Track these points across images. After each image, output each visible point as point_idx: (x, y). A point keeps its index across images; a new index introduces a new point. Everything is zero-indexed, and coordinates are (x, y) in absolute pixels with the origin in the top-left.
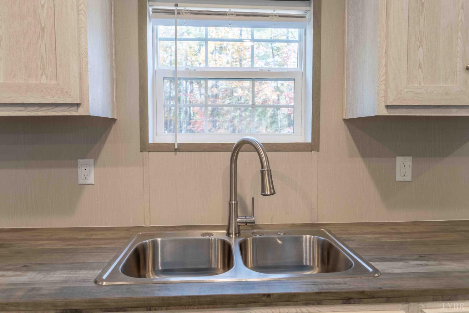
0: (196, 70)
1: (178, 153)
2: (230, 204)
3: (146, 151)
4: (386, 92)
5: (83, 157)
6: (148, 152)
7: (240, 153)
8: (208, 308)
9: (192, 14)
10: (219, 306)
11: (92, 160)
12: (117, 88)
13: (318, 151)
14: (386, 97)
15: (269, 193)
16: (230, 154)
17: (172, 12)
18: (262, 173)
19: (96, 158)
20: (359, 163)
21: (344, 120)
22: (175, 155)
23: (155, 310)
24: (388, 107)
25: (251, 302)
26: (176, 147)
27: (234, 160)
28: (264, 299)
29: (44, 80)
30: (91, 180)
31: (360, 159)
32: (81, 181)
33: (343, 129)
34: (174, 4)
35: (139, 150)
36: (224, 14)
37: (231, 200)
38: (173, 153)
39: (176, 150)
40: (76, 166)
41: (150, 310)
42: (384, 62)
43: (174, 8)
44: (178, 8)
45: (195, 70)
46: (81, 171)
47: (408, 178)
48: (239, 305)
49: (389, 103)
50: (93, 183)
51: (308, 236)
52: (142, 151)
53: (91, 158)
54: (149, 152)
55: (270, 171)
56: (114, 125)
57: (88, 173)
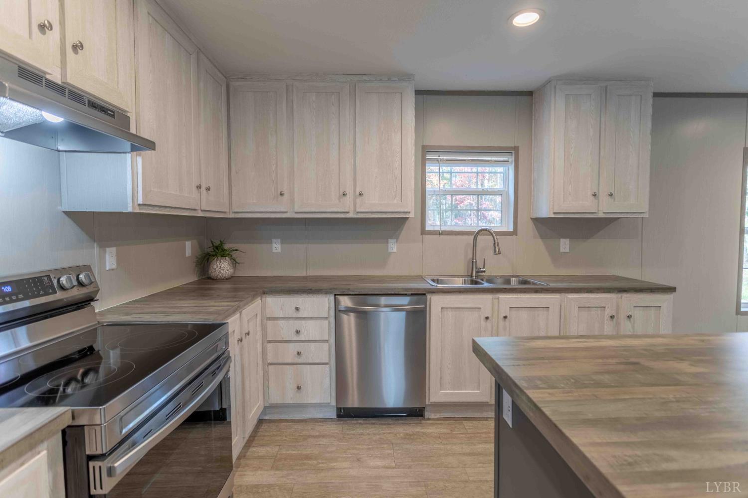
1: (442, 236)
4: (553, 205)
5: (391, 238)
6: (425, 235)
7: (479, 236)
11: (395, 240)
13: (517, 235)
14: (553, 208)
16: (473, 236)
18: (494, 244)
19: (397, 238)
20: (540, 242)
21: (531, 218)
24: (554, 213)
27: (475, 239)
29: (395, 201)
30: (395, 250)
31: (540, 240)
32: (390, 250)
33: (531, 224)
35: (420, 234)
36: (465, 160)
39: (440, 234)
40: (387, 243)
42: (552, 191)
46: (390, 245)
47: (567, 250)
49: (555, 211)
50: (396, 252)
51: (514, 279)
52: (422, 235)
53: (395, 238)
55: (498, 243)
56: (407, 221)
57: (393, 247)
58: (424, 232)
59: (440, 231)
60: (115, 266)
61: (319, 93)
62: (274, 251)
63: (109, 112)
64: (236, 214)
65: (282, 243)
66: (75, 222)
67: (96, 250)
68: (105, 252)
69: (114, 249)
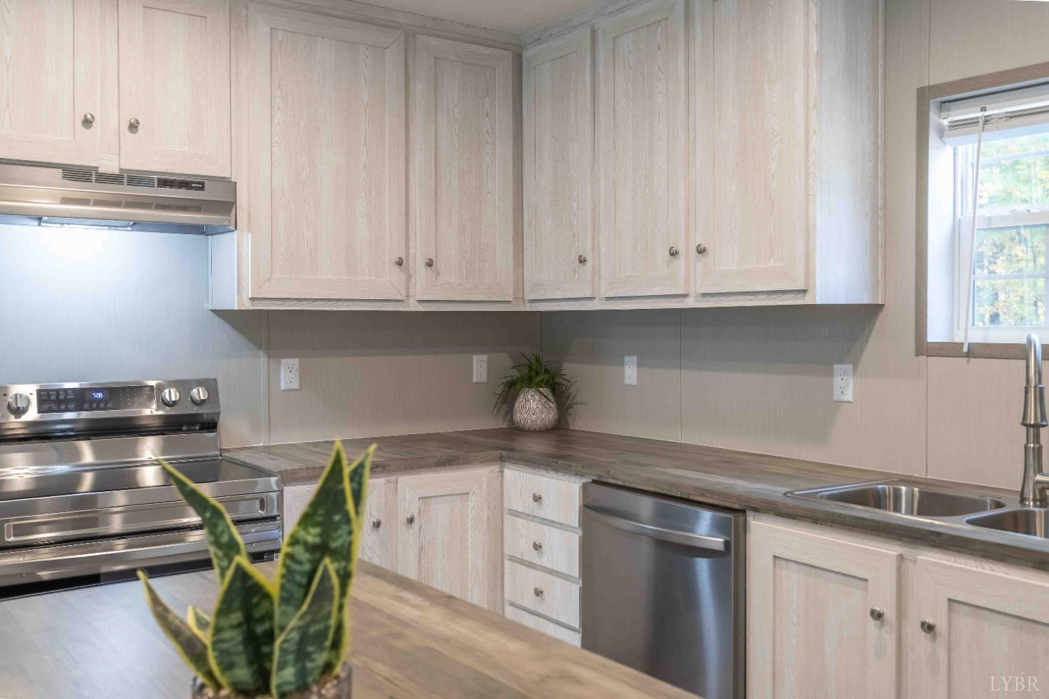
0: (1031, 212)
1: (972, 360)
2: (1026, 447)
3: (922, 355)
5: (840, 362)
6: (925, 357)
8: (871, 534)
9: (1011, 117)
10: (883, 534)
11: (850, 367)
12: (885, 258)
15: (1032, 422)
17: (973, 122)
19: (856, 364)
22: (968, 362)
23: (821, 524)
25: (917, 538)
26: (965, 350)
28: (933, 537)
30: (849, 396)
32: (836, 398)
34: (979, 108)
35: (913, 353)
37: (1028, 442)
38: (964, 360)
40: (831, 374)
41: (816, 523)
43: (980, 114)
44: (986, 113)
45: (1029, 211)
46: (837, 381)
48: (905, 539)
50: (851, 400)
53: (850, 363)
54: (927, 356)
56: (881, 315)
57: (846, 386)
58: (924, 348)
59: (962, 344)
60: (296, 385)
61: (637, 29)
62: (627, 381)
63: (193, 185)
64: (535, 304)
65: (640, 365)
66: (227, 322)
67: (262, 360)
68: (279, 364)
69: (296, 361)
